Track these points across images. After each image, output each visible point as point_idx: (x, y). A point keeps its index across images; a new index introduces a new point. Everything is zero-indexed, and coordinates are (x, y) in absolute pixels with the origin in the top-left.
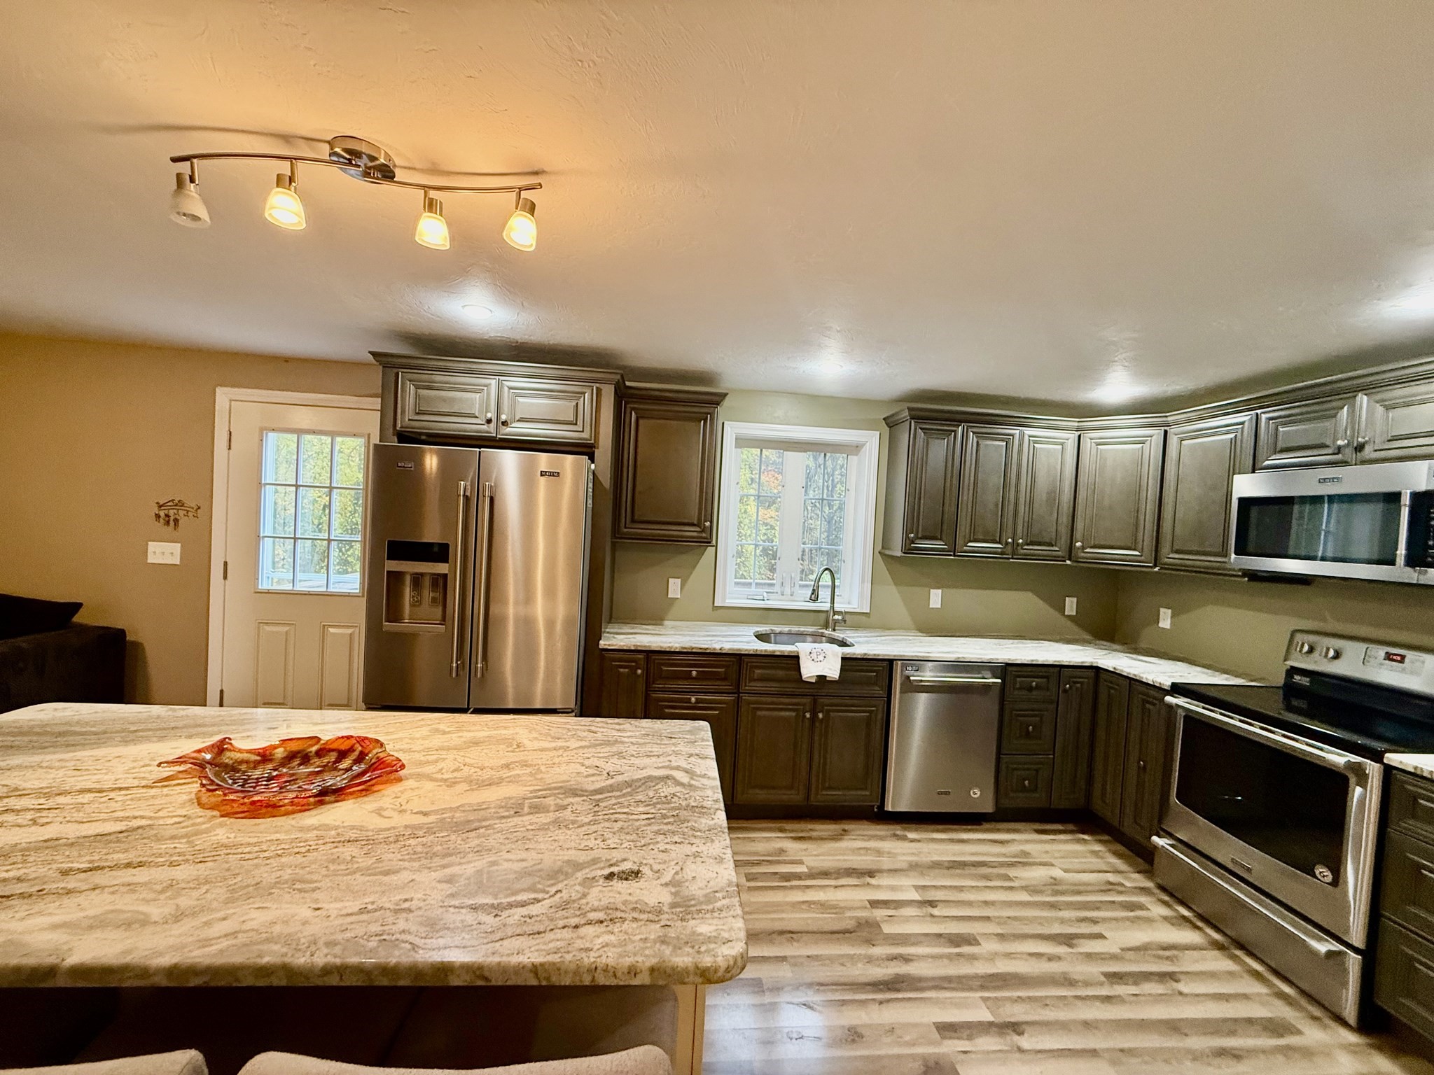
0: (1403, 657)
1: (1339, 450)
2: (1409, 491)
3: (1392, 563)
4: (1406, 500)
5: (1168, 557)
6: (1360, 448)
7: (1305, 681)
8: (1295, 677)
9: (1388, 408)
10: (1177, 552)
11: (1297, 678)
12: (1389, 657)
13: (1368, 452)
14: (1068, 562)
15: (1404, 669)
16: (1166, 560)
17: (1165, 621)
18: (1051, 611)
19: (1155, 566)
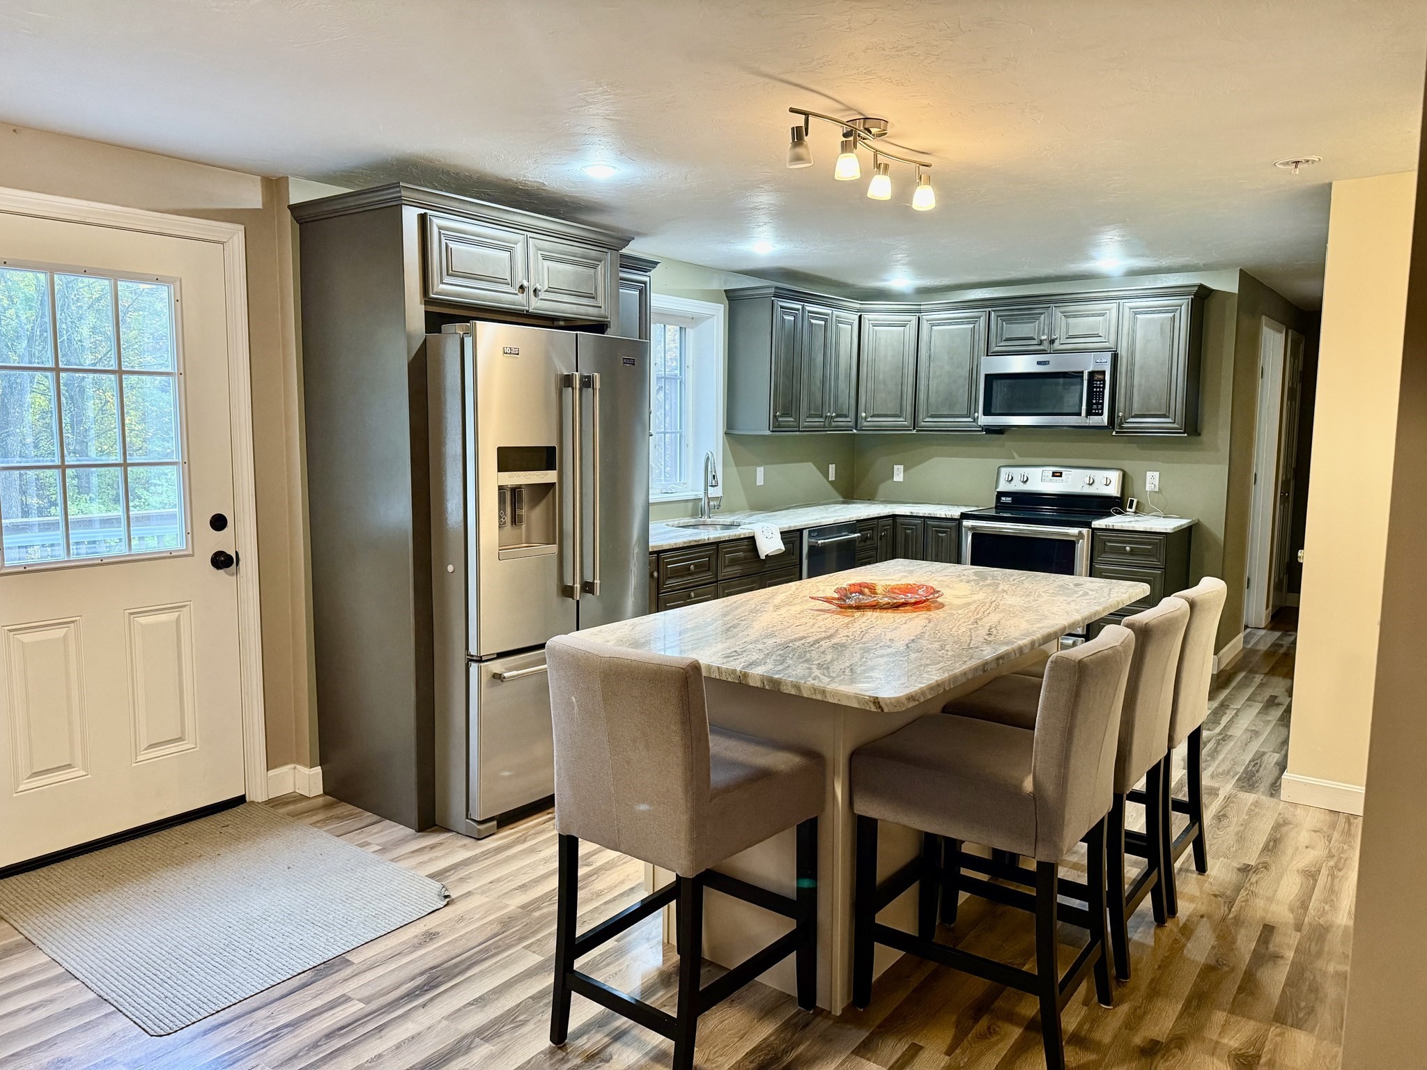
0: (1061, 473)
1: (1041, 342)
2: (1087, 371)
3: (1079, 414)
4: (1086, 377)
5: (926, 421)
6: (1052, 342)
7: (1009, 500)
8: (1002, 498)
9: (1066, 317)
10: (932, 416)
11: (1003, 499)
12: (1054, 474)
13: (1057, 346)
14: (855, 431)
15: (1062, 480)
16: (923, 423)
17: (899, 475)
18: (823, 478)
19: (914, 429)
